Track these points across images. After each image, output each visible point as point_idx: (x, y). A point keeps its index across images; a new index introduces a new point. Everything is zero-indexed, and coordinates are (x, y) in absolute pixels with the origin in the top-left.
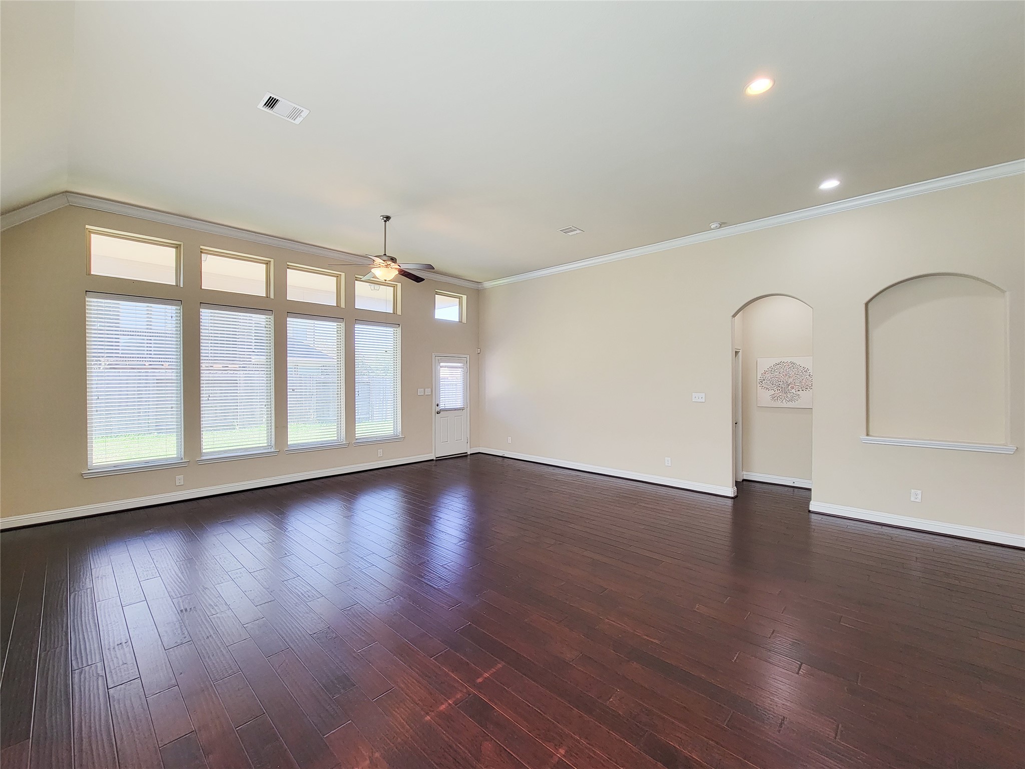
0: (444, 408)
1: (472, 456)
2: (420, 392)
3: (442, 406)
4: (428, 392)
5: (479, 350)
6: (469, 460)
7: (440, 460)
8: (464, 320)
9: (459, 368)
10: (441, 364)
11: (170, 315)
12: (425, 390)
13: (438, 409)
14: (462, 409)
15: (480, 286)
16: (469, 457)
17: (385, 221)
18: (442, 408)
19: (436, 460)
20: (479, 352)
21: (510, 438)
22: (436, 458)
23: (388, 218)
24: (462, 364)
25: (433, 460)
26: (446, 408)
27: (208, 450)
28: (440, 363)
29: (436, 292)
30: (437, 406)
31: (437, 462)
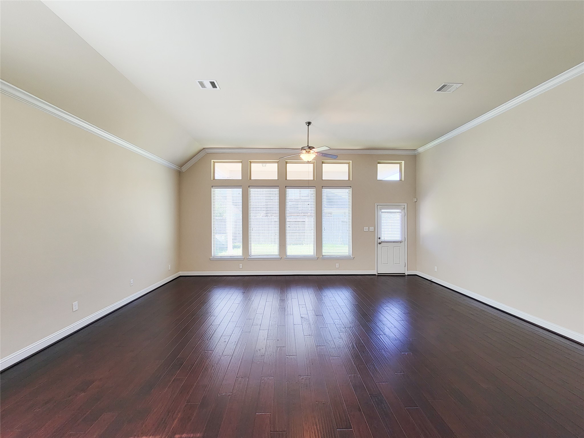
0: (384, 240)
1: (408, 276)
2: (366, 229)
3: (382, 239)
4: (372, 229)
5: (416, 199)
6: (406, 278)
7: (380, 275)
8: (403, 179)
9: (398, 212)
10: (383, 210)
11: (238, 193)
12: (369, 228)
13: (379, 241)
14: (401, 242)
15: (416, 152)
16: (406, 276)
17: (308, 126)
18: (382, 240)
19: (378, 275)
20: (415, 201)
21: (436, 267)
22: (378, 274)
23: (309, 123)
24: (400, 210)
25: (375, 275)
26: (385, 240)
27: (254, 254)
28: (381, 210)
29: (378, 162)
30: (379, 239)
31: (379, 277)
